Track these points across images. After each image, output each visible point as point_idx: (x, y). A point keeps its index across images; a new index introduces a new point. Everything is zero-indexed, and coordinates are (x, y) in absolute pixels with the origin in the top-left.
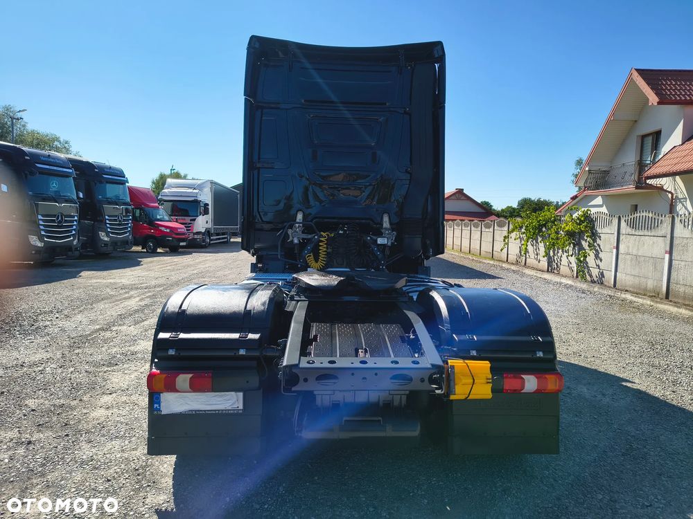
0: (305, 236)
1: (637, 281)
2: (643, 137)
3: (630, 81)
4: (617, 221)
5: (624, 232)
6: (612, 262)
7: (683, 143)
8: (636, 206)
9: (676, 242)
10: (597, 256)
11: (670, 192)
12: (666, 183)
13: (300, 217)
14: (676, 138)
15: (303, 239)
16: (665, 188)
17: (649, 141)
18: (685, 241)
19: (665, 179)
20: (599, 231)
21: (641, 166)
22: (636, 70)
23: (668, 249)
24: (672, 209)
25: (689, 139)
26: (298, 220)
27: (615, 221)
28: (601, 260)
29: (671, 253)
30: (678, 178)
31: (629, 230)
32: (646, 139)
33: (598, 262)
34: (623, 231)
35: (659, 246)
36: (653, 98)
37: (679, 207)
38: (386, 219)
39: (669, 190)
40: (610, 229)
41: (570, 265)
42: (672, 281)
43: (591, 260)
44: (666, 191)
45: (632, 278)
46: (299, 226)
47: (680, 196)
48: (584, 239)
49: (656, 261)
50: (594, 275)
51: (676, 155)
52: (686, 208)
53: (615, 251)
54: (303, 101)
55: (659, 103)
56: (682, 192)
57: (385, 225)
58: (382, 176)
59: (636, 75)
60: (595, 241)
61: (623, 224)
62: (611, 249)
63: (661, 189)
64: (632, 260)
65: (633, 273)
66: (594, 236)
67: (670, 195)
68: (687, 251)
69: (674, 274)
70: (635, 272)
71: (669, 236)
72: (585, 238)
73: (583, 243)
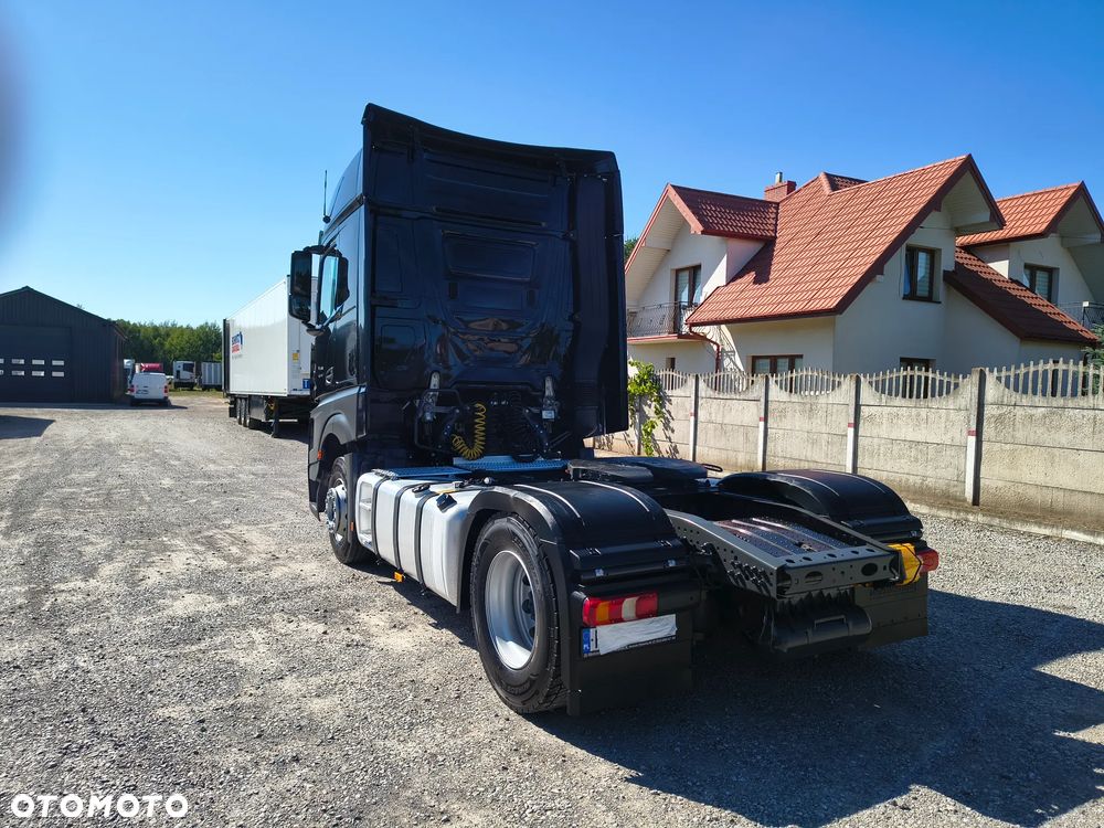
0: (442, 410)
1: (723, 455)
2: (678, 271)
3: (666, 200)
4: (694, 381)
5: (704, 395)
6: (689, 433)
7: (727, 284)
8: (673, 360)
9: (771, 407)
10: (667, 426)
11: (715, 343)
12: (710, 332)
13: (435, 381)
14: (718, 277)
15: (437, 414)
16: (709, 337)
17: (685, 277)
18: (782, 406)
19: (708, 327)
20: (669, 393)
21: (678, 309)
22: (673, 186)
23: (762, 415)
24: (718, 365)
25: (733, 280)
26: (432, 387)
27: (691, 381)
28: (673, 431)
29: (766, 419)
30: (723, 327)
31: (710, 393)
32: (680, 274)
33: (669, 433)
34: (702, 393)
35: (752, 412)
36: (696, 226)
37: (726, 362)
38: (549, 384)
39: (714, 340)
40: (685, 391)
41: (628, 439)
42: (768, 453)
43: (659, 432)
44: (710, 341)
45: (716, 452)
46: (434, 395)
47: (727, 348)
48: (646, 404)
49: (746, 429)
50: (662, 449)
51: (720, 298)
52: (735, 364)
53: (692, 418)
54: (434, 208)
55: (703, 232)
56: (729, 344)
57: (547, 393)
58: (543, 325)
59: (672, 193)
60: (663, 406)
61: (702, 385)
62: (687, 416)
63: (704, 338)
64: (716, 429)
65: (718, 445)
66: (662, 400)
67: (715, 347)
68: (785, 417)
69: (770, 445)
70: (721, 444)
71: (763, 400)
72: (649, 402)
73: (646, 408)
